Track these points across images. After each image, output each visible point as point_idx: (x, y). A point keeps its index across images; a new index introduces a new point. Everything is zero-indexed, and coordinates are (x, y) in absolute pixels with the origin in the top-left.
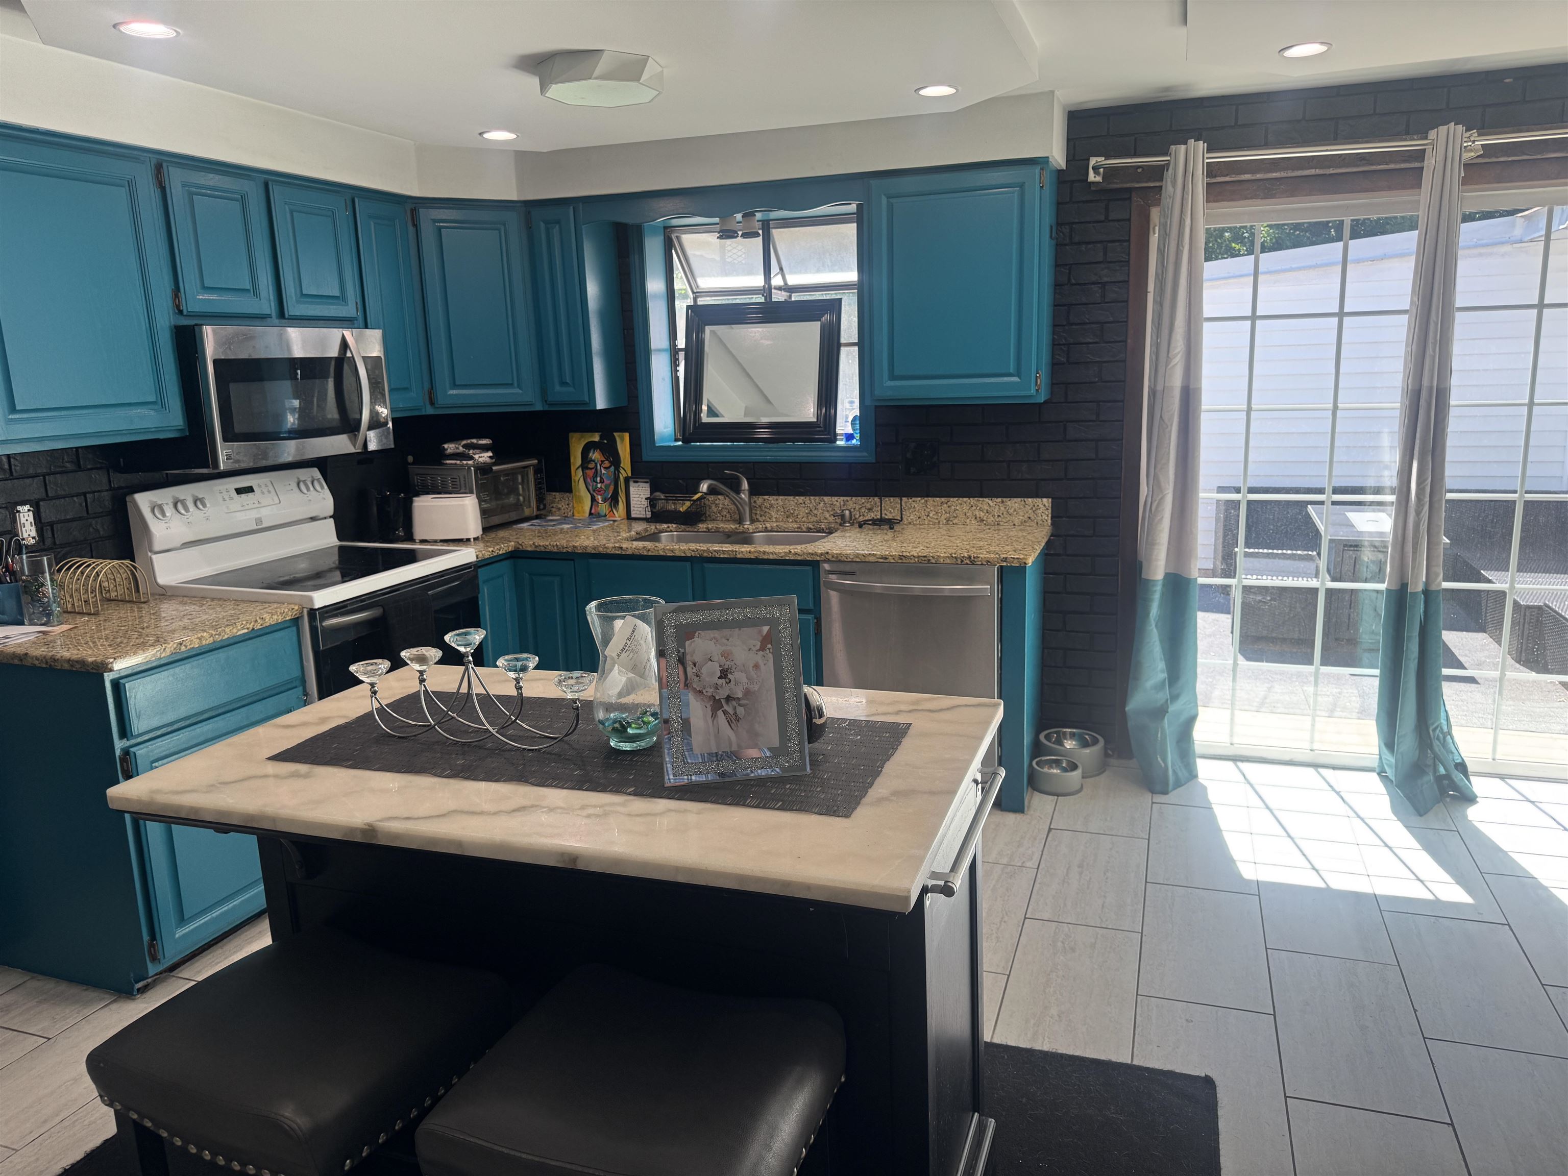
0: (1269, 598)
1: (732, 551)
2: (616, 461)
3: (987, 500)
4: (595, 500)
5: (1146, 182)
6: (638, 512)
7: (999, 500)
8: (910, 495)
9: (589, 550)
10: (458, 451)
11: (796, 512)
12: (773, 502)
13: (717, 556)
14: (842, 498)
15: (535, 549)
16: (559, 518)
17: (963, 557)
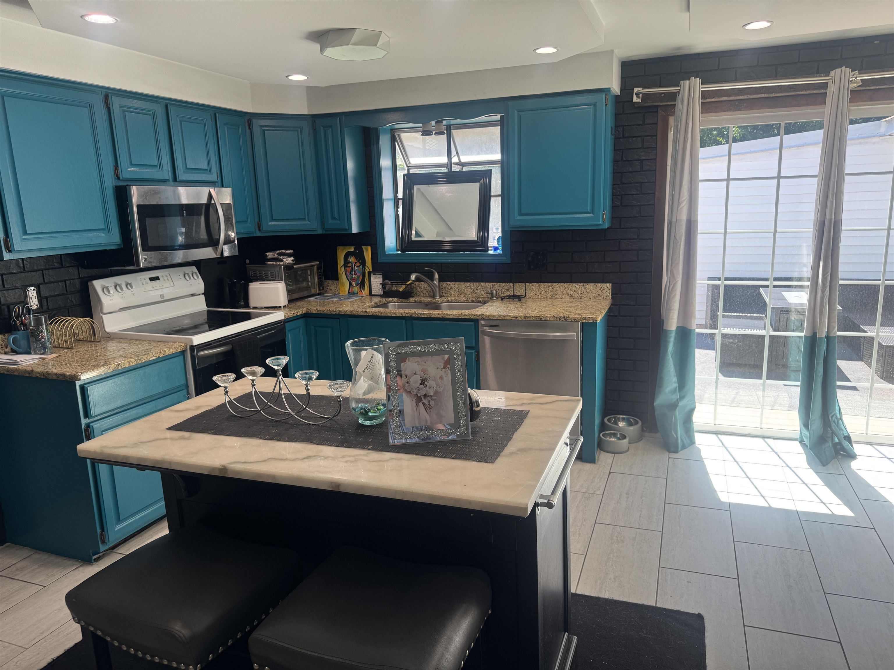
0: (737, 341)
1: (429, 314)
2: (363, 263)
3: (574, 284)
4: (352, 285)
5: (667, 102)
6: (376, 292)
7: (582, 284)
8: (530, 282)
9: (348, 313)
10: (274, 257)
11: (466, 292)
12: (452, 285)
13: (420, 316)
14: (492, 283)
15: (318, 312)
16: (331, 295)
17: (561, 317)
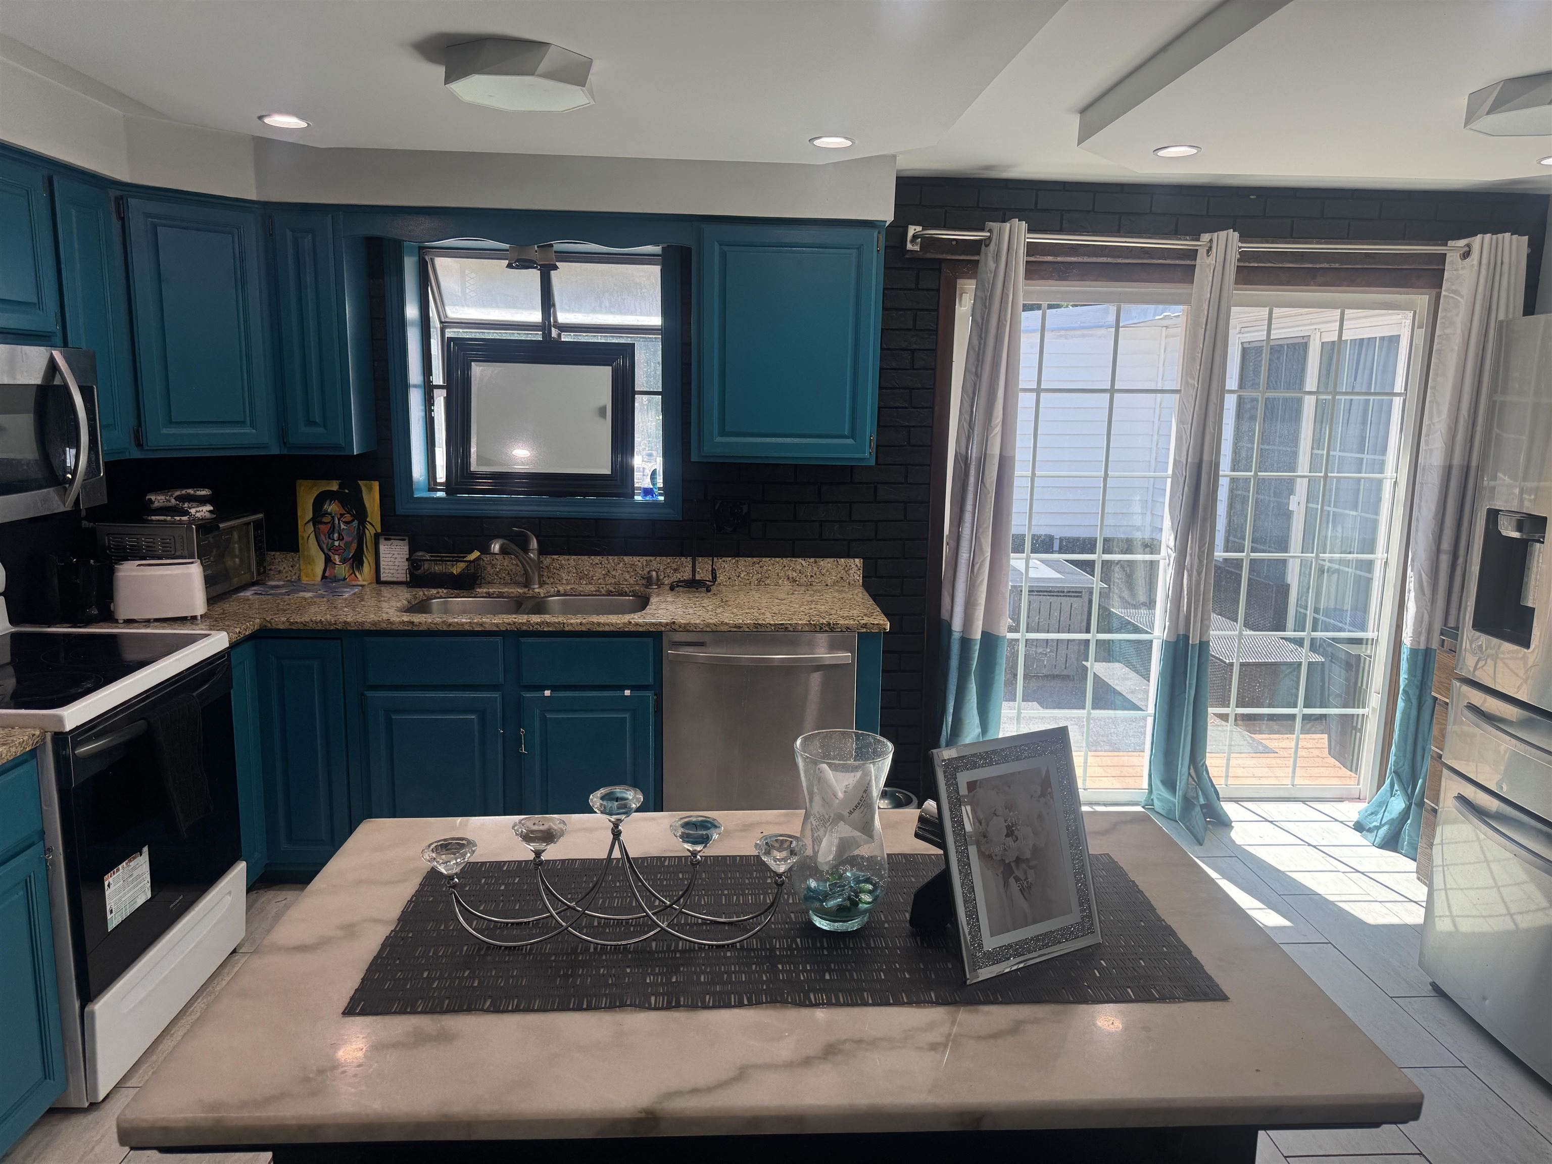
1: (559, 623)
2: (361, 514)
3: (800, 560)
4: (331, 561)
5: (960, 255)
6: (390, 575)
7: (812, 560)
8: (721, 555)
9: (367, 627)
10: (170, 504)
11: (591, 574)
12: (563, 562)
13: (539, 629)
14: (645, 558)
15: (290, 627)
16: (282, 583)
17: (822, 624)
